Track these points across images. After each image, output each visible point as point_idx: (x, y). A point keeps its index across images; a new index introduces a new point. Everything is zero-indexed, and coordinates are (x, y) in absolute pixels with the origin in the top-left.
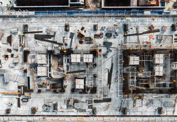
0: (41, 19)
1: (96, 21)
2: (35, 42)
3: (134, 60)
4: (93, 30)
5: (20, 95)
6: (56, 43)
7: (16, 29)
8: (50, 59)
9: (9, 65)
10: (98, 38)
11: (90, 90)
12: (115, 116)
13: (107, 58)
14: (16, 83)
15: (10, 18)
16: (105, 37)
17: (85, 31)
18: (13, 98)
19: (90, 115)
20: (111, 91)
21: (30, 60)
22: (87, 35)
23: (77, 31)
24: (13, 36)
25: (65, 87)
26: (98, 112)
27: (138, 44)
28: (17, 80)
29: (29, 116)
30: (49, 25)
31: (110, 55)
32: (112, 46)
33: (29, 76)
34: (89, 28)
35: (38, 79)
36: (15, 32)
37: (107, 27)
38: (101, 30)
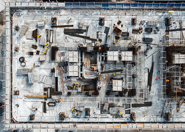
0: (72, 11)
1: (134, 14)
2: (65, 37)
3: (179, 59)
4: (131, 24)
5: (46, 99)
6: (88, 38)
7: (43, 23)
8: (82, 57)
9: (34, 64)
10: (137, 33)
11: (127, 93)
12: (156, 122)
13: (147, 55)
14: (42, 85)
15: (36, 10)
16: (145, 32)
17: (122, 26)
18: (37, 102)
19: (128, 121)
20: (152, 94)
21: (58, 59)
22: (124, 30)
23: (113, 26)
24: (39, 30)
25: (99, 89)
26: (137, 118)
27: (182, 41)
28: (43, 81)
29: (57, 122)
30: (80, 18)
31: (150, 52)
32: (153, 43)
33: (57, 76)
34: (127, 22)
35: (67, 80)
36: (41, 25)
37: (146, 22)
38: (140, 25)
